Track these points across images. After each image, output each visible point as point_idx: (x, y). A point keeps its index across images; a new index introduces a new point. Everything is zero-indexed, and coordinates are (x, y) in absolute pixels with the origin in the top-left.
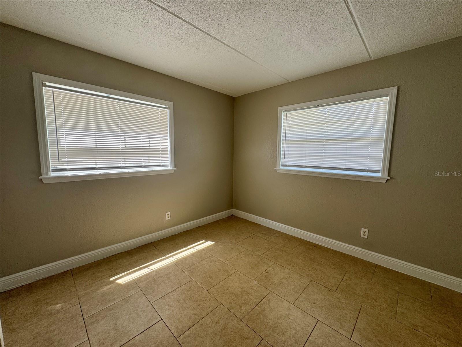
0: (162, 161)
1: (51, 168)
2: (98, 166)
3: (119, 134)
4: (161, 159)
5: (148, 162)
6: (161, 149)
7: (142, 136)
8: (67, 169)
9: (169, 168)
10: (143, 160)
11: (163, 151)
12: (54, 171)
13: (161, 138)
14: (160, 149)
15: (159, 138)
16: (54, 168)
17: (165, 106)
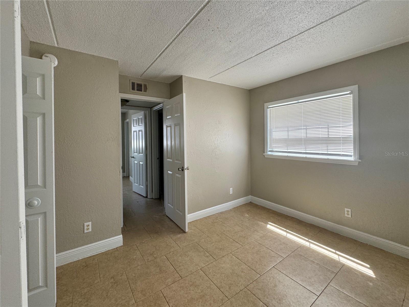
0: (342, 150)
1: (269, 149)
2: (289, 151)
3: (302, 128)
4: (342, 148)
5: (326, 150)
6: (342, 137)
7: (320, 127)
8: (274, 151)
9: (352, 159)
10: (321, 148)
11: (344, 140)
12: (270, 151)
13: (342, 126)
14: (340, 137)
15: (340, 126)
16: (270, 150)
17: (348, 92)
